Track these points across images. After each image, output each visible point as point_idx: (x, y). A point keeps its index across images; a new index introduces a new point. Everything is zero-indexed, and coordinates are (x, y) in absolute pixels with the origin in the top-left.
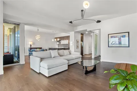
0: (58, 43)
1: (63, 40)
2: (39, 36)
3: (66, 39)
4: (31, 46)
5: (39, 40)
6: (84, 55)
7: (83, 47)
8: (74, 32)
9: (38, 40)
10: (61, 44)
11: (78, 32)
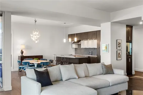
0: (74, 46)
1: (87, 39)
2: (37, 33)
3: (91, 39)
4: (22, 52)
5: (38, 40)
6: (133, 73)
7: (131, 56)
8: (110, 23)
9: (36, 42)
10: (82, 47)
11: (120, 23)
